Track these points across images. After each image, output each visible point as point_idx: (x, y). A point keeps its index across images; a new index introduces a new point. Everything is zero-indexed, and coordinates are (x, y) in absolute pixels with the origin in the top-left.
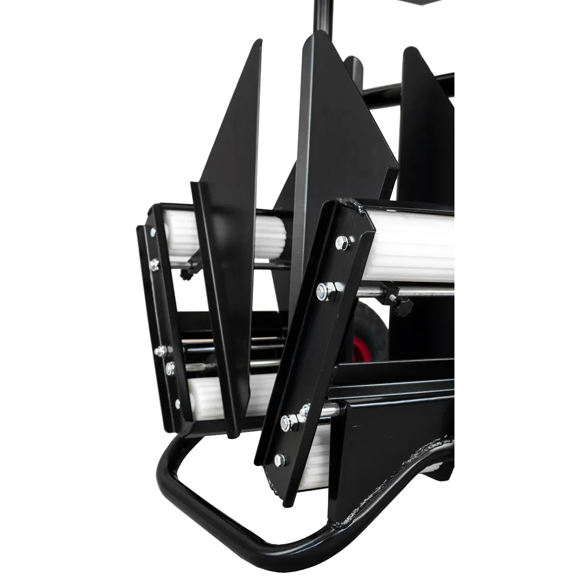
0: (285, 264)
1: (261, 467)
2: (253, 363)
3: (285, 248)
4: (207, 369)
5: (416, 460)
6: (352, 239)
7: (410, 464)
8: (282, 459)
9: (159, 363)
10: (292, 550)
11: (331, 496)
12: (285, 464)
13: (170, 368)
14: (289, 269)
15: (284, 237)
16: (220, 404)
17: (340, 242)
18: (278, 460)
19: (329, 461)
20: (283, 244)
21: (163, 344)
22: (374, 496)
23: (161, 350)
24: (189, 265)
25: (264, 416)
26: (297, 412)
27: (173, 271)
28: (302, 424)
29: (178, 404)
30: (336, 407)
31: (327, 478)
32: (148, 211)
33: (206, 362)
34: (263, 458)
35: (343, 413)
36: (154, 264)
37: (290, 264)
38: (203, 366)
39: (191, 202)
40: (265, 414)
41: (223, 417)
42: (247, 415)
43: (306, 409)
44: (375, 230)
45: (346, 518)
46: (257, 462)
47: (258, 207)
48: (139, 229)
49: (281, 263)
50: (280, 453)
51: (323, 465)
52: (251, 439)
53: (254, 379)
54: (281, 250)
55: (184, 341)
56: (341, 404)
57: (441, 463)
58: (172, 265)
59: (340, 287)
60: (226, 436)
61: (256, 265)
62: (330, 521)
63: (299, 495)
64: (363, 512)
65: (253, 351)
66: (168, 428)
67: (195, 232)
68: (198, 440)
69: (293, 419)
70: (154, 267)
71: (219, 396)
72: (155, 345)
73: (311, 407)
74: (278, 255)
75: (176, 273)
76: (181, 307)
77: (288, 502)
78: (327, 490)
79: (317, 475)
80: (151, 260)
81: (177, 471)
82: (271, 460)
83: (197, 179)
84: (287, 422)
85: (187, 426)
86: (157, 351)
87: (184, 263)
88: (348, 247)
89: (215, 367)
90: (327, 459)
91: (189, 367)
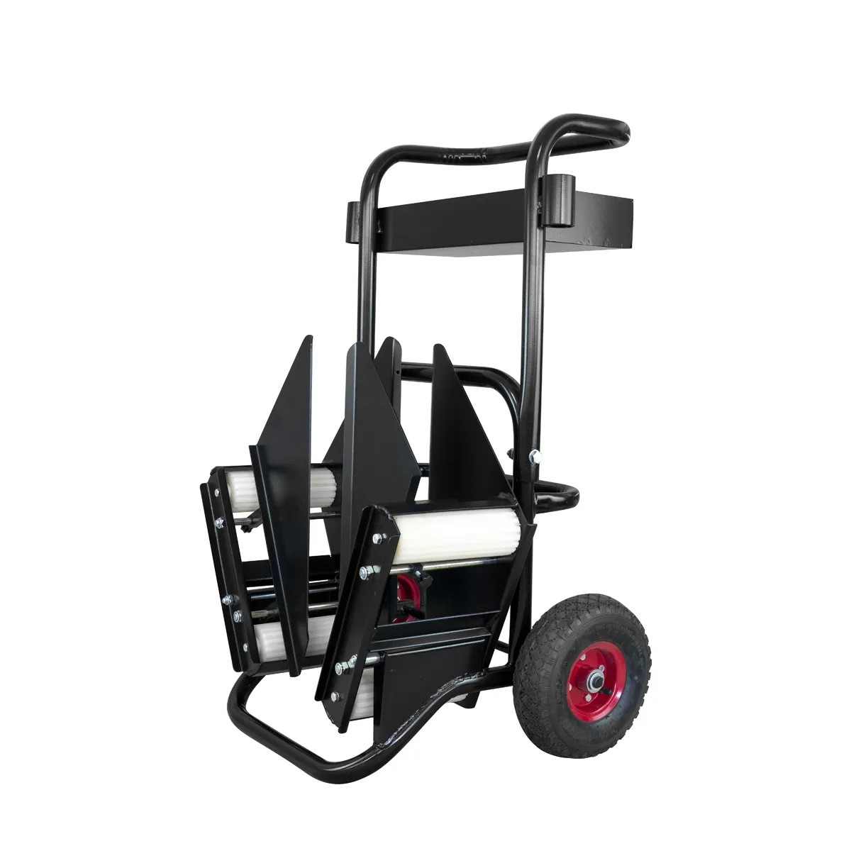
0: (336, 513)
1: (320, 702)
2: (311, 607)
3: (336, 498)
4: (269, 615)
5: (442, 693)
6: (385, 536)
7: (437, 697)
8: (337, 696)
9: (227, 611)
10: (347, 766)
11: (376, 723)
12: (340, 700)
13: (237, 616)
14: (340, 516)
15: (334, 488)
16: (283, 647)
17: (376, 538)
18: (334, 696)
19: (373, 696)
20: (334, 495)
21: (229, 594)
22: (409, 722)
23: (227, 599)
24: (250, 520)
25: (323, 655)
26: (347, 661)
27: (236, 526)
28: (352, 669)
29: (245, 647)
30: (377, 656)
31: (372, 709)
32: (210, 471)
33: (269, 610)
34: (322, 694)
35: (382, 661)
36: (219, 522)
37: (340, 512)
38: (265, 613)
39: (250, 464)
40: (325, 652)
41: (285, 658)
42: (307, 655)
43: (354, 659)
44: (400, 534)
45: (387, 740)
46: (317, 698)
47: (312, 462)
48: (203, 487)
49: (332, 512)
50: (335, 692)
51: (369, 700)
52: (312, 676)
53: (312, 622)
54: (332, 500)
55: (249, 589)
56: (380, 654)
57: (467, 695)
58: (235, 521)
59: (377, 569)
60: (287, 674)
61: (311, 516)
62: (375, 743)
63: (351, 723)
64: (400, 735)
65: (311, 595)
66: (237, 668)
67: (255, 492)
68: (261, 678)
69: (345, 665)
70: (219, 525)
71: (282, 640)
72: (222, 595)
73: (358, 657)
74: (329, 504)
75: (238, 528)
76: (245, 558)
77: (343, 729)
78: (373, 718)
79: (364, 707)
80: (216, 519)
81: (245, 705)
82: (328, 696)
83: (255, 443)
84: (340, 668)
85: (253, 666)
86: (224, 600)
87: (245, 519)
88: (382, 541)
89: (277, 614)
90: (372, 695)
91: (255, 614)
